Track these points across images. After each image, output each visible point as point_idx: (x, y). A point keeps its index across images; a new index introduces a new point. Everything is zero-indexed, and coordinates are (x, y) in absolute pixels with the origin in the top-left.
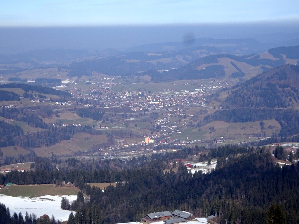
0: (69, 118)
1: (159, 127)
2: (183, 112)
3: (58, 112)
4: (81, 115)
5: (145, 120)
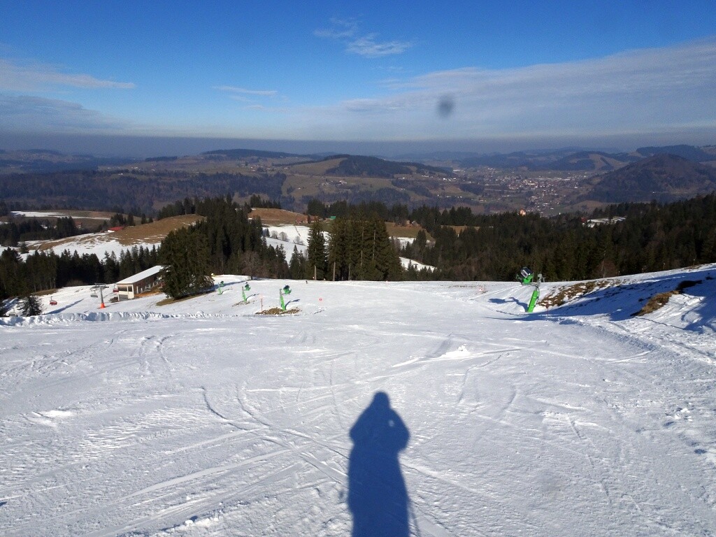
0: (453, 192)
1: (533, 204)
2: (556, 193)
3: (443, 186)
4: (463, 190)
5: (520, 197)
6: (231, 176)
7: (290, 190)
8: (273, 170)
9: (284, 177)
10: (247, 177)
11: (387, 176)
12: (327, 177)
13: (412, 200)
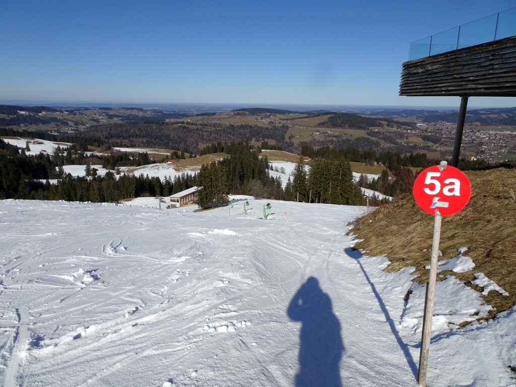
0: (415, 141)
1: (482, 152)
2: (505, 143)
3: (408, 136)
4: (424, 139)
5: (471, 146)
6: (251, 127)
7: (290, 138)
8: (280, 123)
9: (287, 128)
10: (261, 128)
11: (364, 128)
12: (318, 128)
13: (382, 146)
